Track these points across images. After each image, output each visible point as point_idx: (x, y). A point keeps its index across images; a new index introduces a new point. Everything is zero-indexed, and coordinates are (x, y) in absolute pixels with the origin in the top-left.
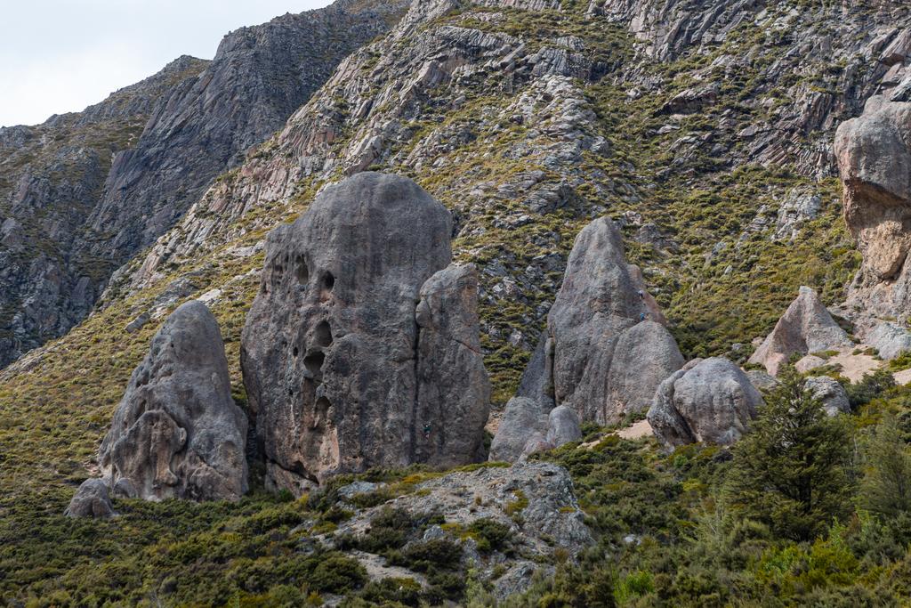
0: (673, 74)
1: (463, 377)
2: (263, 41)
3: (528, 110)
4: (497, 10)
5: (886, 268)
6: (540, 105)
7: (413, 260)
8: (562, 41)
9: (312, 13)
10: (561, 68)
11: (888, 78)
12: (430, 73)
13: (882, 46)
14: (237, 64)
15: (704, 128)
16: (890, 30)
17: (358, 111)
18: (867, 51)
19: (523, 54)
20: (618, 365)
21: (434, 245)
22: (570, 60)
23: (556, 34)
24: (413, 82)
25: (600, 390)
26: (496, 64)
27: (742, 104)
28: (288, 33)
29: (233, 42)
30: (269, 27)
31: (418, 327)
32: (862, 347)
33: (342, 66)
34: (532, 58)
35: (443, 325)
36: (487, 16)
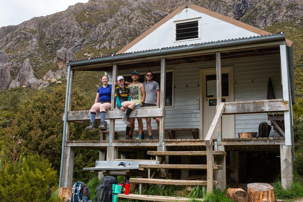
0: (50, 40)
1: (7, 77)
2: (6, 28)
3: (30, 43)
4: (29, 29)
5: (61, 68)
6: (32, 42)
7: (2, 62)
8: (37, 34)
9: (13, 26)
10: (36, 38)
11: (75, 44)
12: (19, 36)
13: (74, 40)
14: (2, 31)
15: (52, 47)
16: (76, 38)
17: (9, 40)
18: (72, 40)
19: (31, 35)
20: (26, 77)
21: (6, 60)
22: (37, 37)
23: (36, 33)
24: (16, 37)
25: (24, 80)
26: (27, 36)
27: (57, 45)
28: (10, 28)
29: (2, 28)
30: (7, 27)
31: (2, 70)
32: (55, 78)
33: (8, 34)
34: (32, 36)
35: (5, 70)
36: (28, 30)
